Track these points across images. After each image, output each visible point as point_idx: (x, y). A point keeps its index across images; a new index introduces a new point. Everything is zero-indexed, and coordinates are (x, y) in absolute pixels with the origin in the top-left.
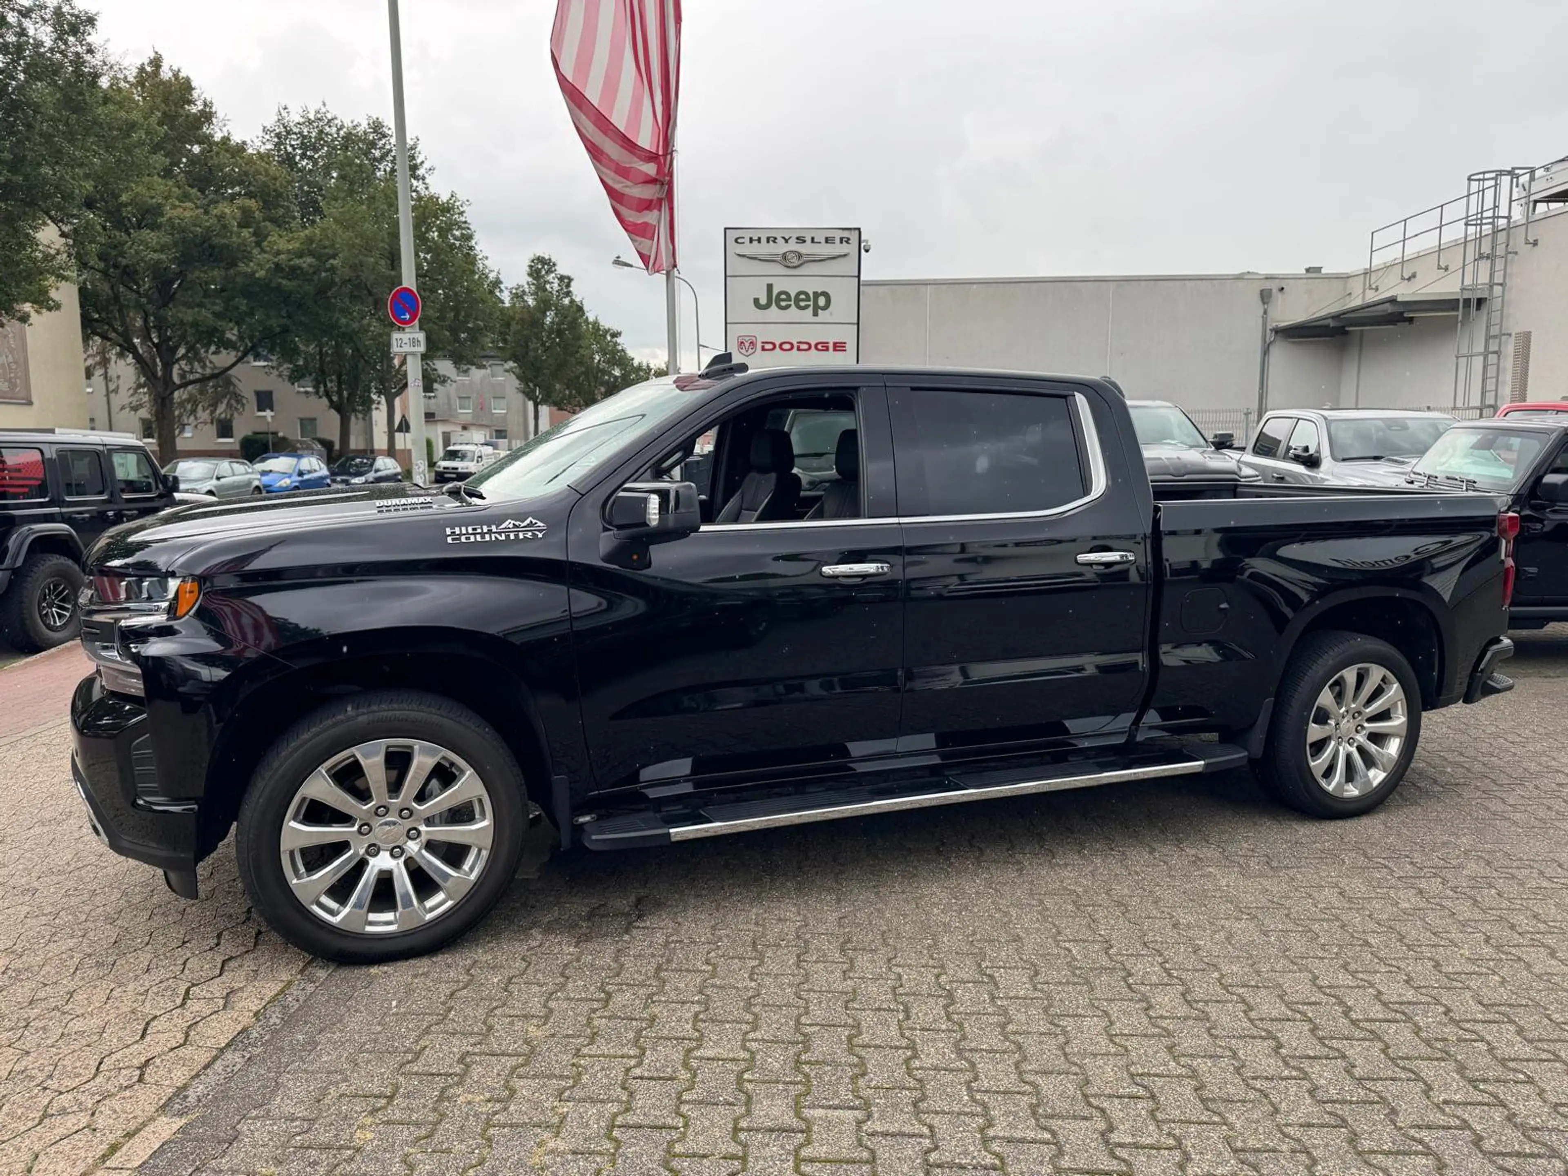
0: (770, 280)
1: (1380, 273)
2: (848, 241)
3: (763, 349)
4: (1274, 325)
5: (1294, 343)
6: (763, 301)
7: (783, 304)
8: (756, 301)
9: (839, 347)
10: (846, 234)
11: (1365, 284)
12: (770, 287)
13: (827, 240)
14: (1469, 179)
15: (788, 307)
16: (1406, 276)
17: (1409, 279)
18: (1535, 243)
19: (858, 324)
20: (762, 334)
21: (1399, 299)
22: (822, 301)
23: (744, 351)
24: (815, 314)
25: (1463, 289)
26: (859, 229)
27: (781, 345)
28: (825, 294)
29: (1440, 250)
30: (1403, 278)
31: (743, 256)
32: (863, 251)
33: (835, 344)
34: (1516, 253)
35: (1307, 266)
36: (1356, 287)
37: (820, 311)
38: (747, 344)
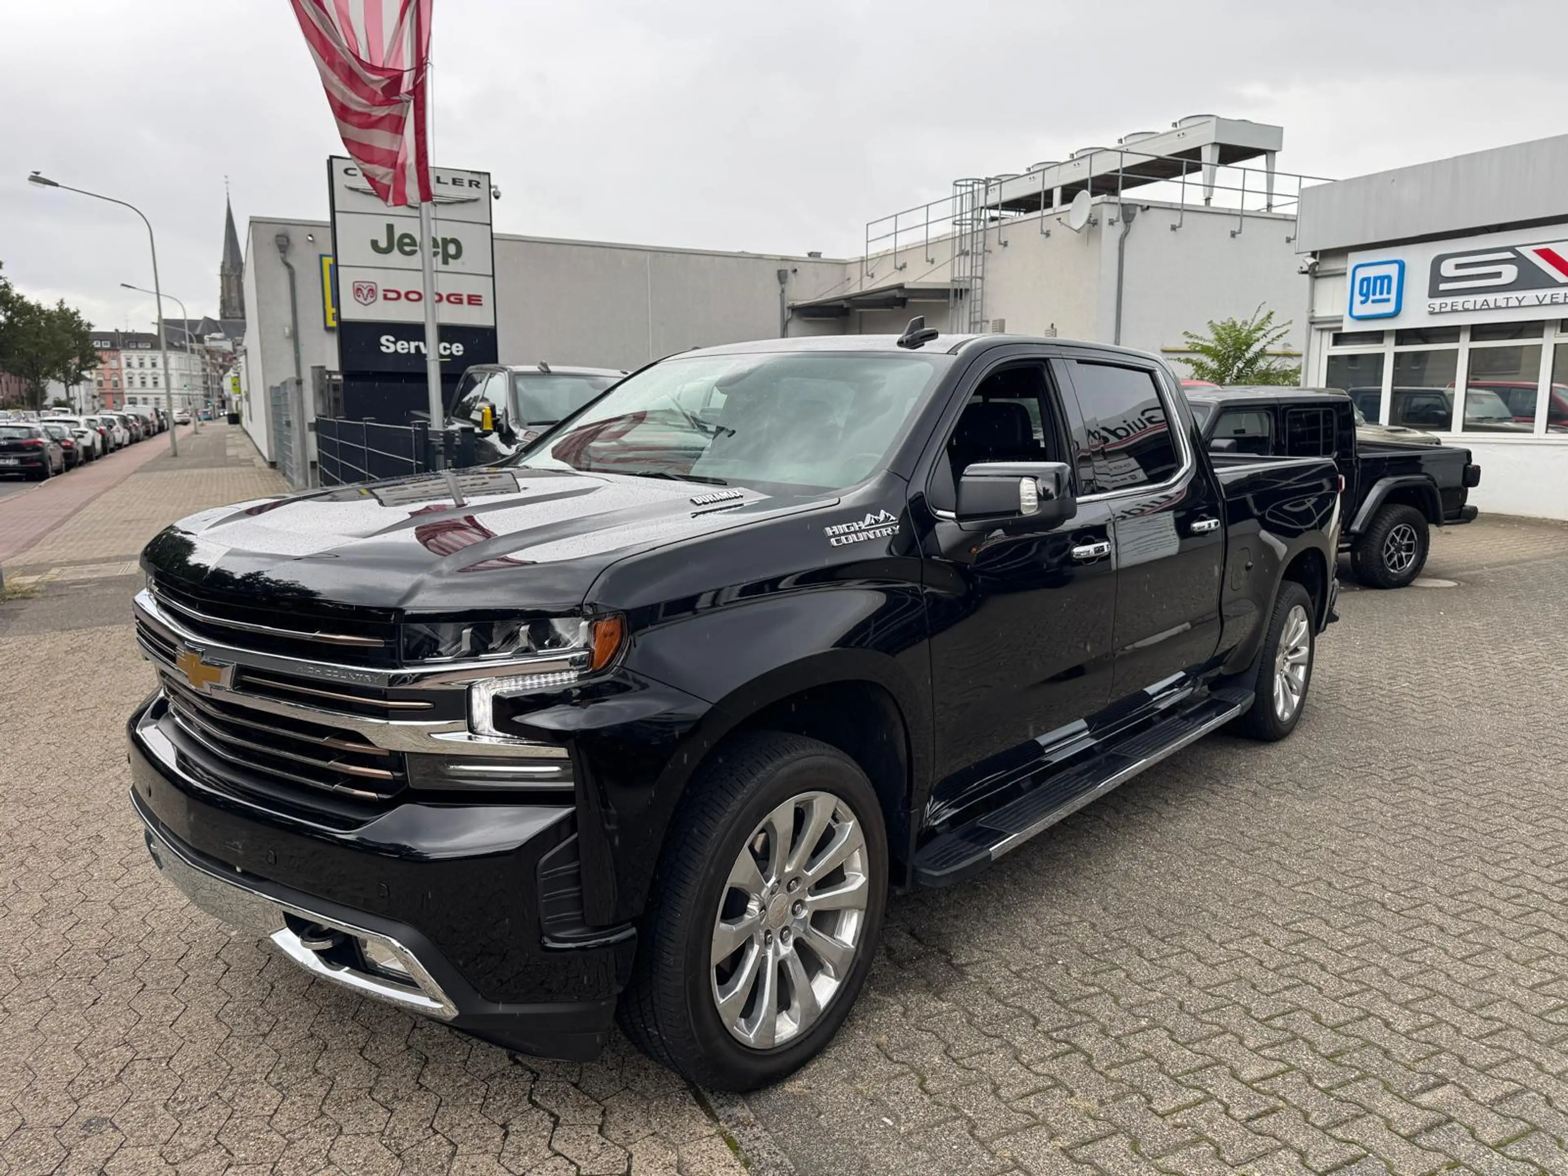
0: (391, 220)
1: (876, 262)
2: (477, 184)
3: (386, 298)
4: (790, 303)
5: (807, 321)
6: (383, 244)
7: (407, 249)
8: (374, 244)
9: (473, 300)
10: (475, 178)
11: (861, 272)
12: (390, 228)
13: (454, 181)
14: (955, 184)
15: (413, 253)
16: (899, 265)
17: (901, 269)
18: (1005, 244)
19: (493, 276)
20: (383, 281)
21: (906, 287)
22: (452, 249)
23: (361, 299)
24: (445, 262)
25: (953, 281)
26: (489, 174)
27: (407, 294)
28: (455, 241)
29: (927, 244)
30: (896, 268)
31: (357, 190)
32: (493, 198)
33: (469, 296)
34: (990, 252)
35: (810, 251)
36: (855, 272)
37: (450, 260)
38: (365, 292)
